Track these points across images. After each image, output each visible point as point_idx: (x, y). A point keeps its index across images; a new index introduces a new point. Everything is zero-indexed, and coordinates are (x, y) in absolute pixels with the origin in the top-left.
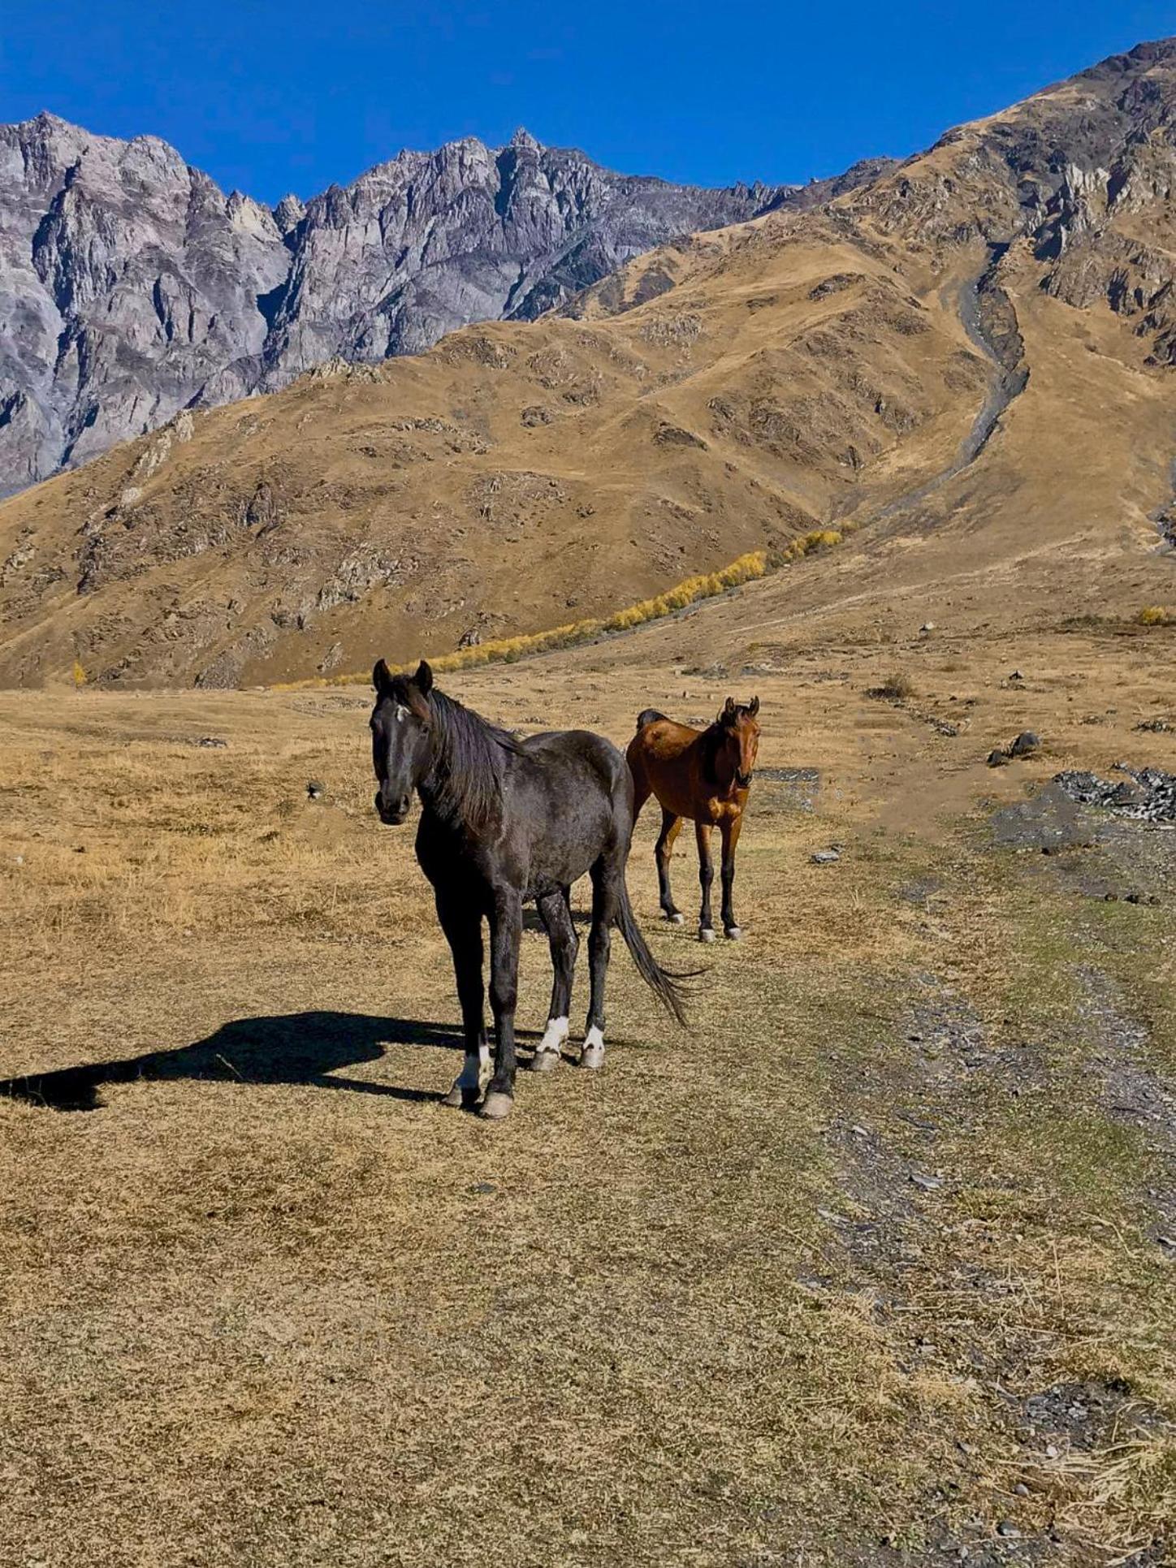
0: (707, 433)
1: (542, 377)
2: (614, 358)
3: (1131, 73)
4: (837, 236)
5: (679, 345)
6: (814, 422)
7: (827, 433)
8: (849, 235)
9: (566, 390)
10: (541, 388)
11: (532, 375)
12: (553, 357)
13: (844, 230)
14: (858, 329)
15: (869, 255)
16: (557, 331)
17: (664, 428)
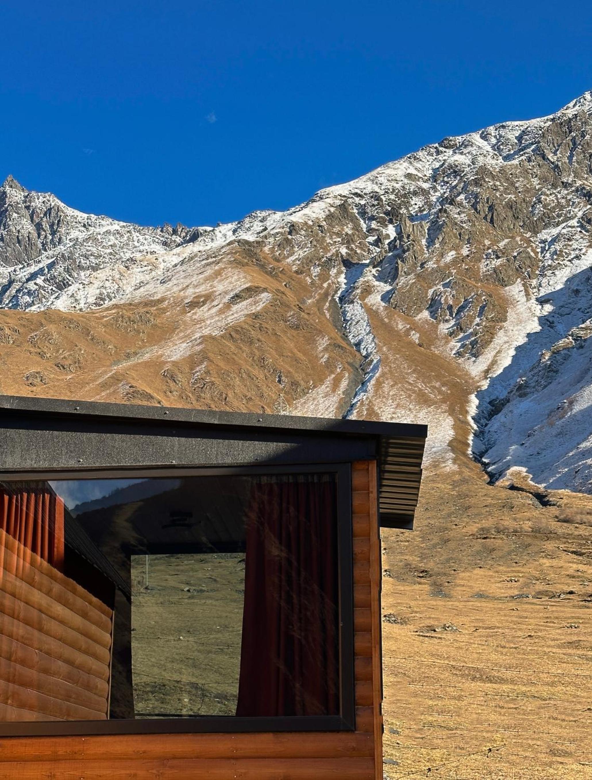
0: (162, 394)
1: (39, 351)
2: (92, 339)
3: (440, 157)
4: (246, 261)
5: (138, 332)
6: (237, 388)
7: (246, 396)
8: (254, 260)
9: (58, 361)
10: (39, 359)
11: (32, 350)
12: (47, 335)
13: (251, 256)
14: (264, 325)
15: (268, 274)
16: (50, 318)
17: (132, 390)
